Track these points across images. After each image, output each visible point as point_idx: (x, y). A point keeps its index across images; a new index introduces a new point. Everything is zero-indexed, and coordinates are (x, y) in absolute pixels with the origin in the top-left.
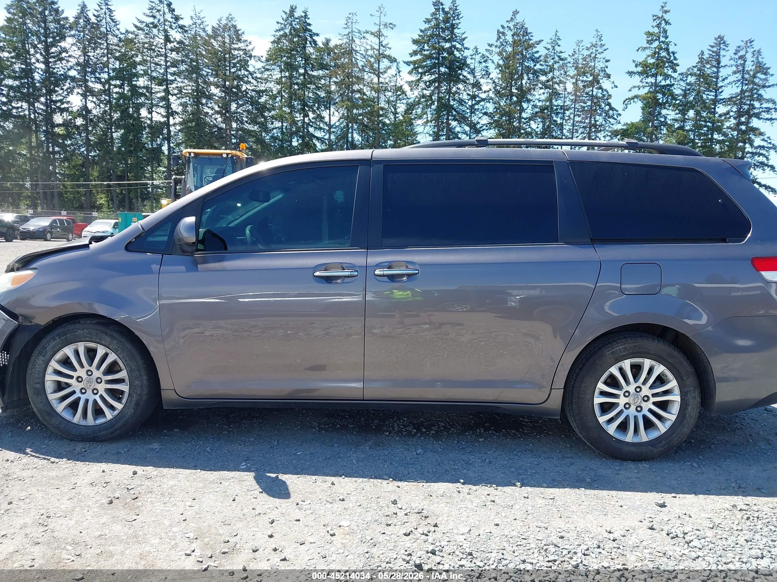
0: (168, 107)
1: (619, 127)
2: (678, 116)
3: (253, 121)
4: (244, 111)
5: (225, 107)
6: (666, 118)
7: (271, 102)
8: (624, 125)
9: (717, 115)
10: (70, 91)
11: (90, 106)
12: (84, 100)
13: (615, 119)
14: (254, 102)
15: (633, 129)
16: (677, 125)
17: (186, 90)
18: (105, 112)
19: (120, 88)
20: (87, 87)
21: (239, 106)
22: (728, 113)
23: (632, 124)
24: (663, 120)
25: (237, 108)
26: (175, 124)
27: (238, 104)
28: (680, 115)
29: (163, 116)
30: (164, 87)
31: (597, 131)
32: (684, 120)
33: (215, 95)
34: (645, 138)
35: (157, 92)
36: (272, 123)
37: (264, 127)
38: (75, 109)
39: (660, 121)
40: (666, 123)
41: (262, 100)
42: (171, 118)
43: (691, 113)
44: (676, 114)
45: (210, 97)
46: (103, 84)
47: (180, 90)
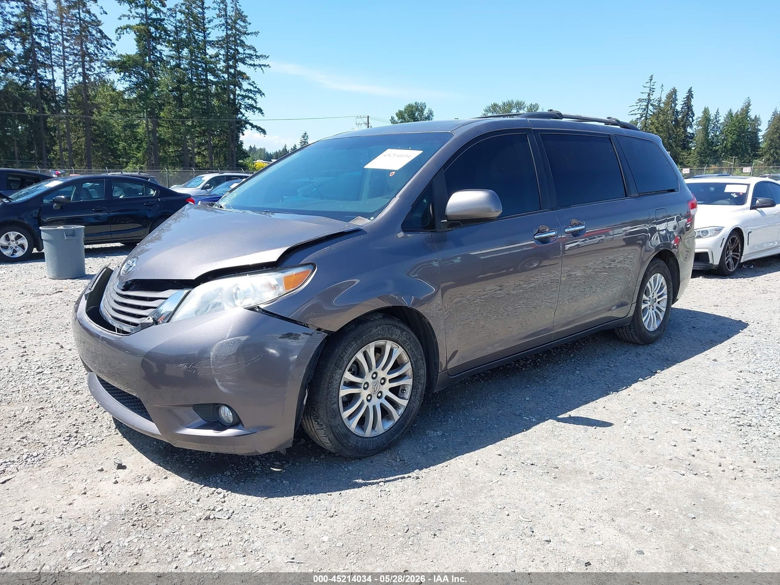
1: (115, 58)
2: (172, 53)
6: (161, 54)
8: (119, 56)
9: (208, 56)
13: (109, 49)
15: (131, 62)
16: (173, 63)
22: (217, 55)
23: (129, 56)
24: (158, 55)
28: (174, 52)
31: (91, 61)
32: (179, 58)
34: (144, 73)
39: (155, 56)
40: (162, 59)
43: (185, 52)
44: (171, 51)
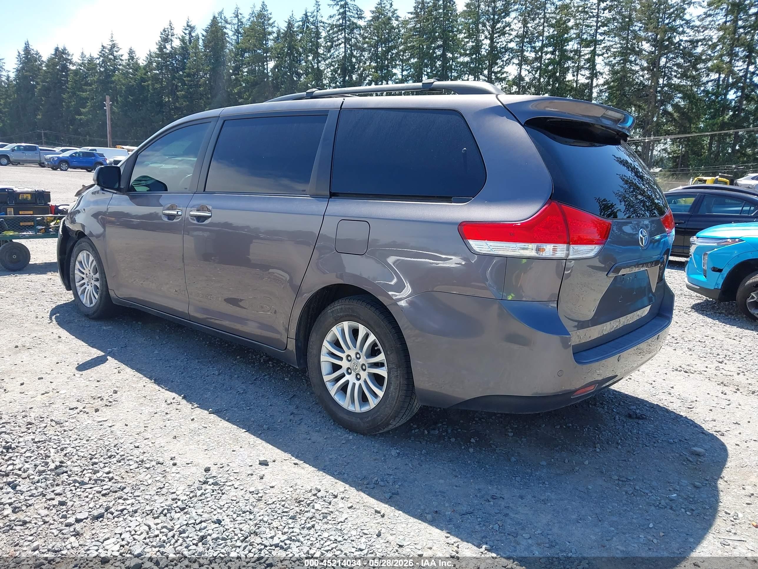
0: (592, 67)
3: (684, 76)
4: (674, 65)
5: (654, 63)
7: (709, 52)
10: (508, 62)
11: (524, 73)
12: (519, 69)
14: (687, 54)
17: (616, 48)
18: (535, 78)
19: (552, 54)
20: (523, 57)
21: (669, 60)
25: (666, 62)
26: (597, 85)
27: (667, 58)
29: (587, 78)
30: (592, 48)
33: (645, 51)
35: (585, 54)
36: (708, 75)
37: (696, 80)
38: (510, 78)
41: (699, 50)
42: (595, 80)
45: (639, 53)
46: (536, 52)
47: (608, 49)
